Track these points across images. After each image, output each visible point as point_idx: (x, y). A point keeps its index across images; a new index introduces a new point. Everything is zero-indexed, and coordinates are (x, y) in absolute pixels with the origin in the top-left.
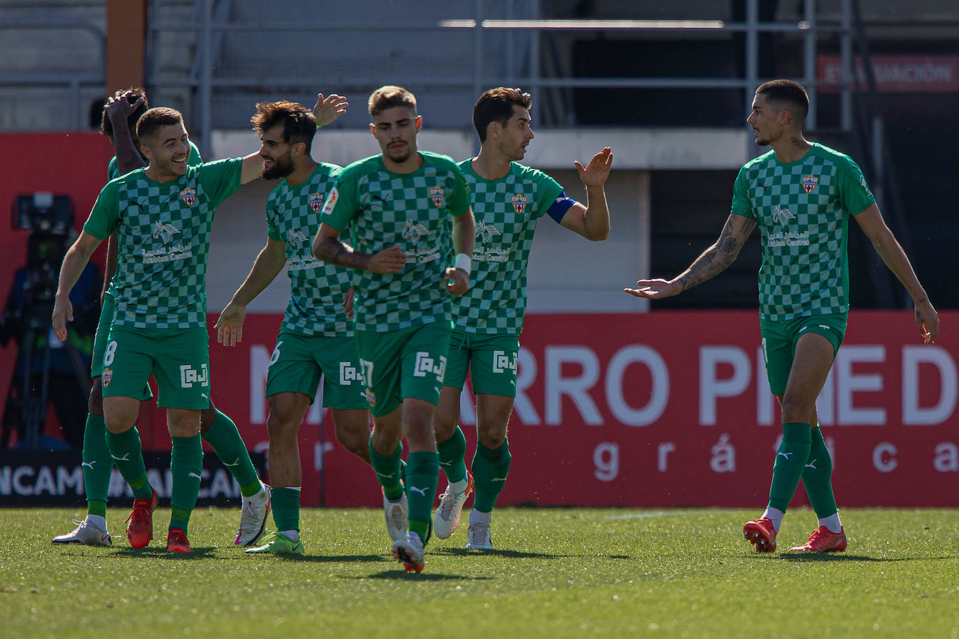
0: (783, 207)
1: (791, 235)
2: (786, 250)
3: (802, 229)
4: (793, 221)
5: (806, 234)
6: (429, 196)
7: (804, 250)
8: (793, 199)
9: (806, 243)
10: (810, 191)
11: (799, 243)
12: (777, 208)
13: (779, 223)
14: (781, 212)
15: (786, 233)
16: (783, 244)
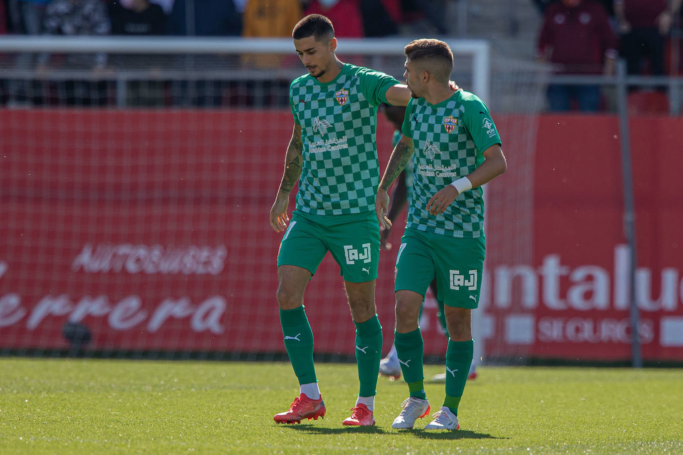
0: (321, 118)
1: (331, 141)
2: (327, 155)
3: (340, 135)
4: (331, 129)
5: (345, 139)
6: (443, 123)
7: (344, 153)
8: (330, 111)
9: (345, 146)
10: (343, 103)
11: (339, 147)
12: (316, 119)
13: (318, 133)
14: (320, 122)
15: (327, 140)
16: (324, 150)
